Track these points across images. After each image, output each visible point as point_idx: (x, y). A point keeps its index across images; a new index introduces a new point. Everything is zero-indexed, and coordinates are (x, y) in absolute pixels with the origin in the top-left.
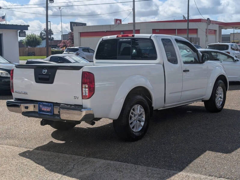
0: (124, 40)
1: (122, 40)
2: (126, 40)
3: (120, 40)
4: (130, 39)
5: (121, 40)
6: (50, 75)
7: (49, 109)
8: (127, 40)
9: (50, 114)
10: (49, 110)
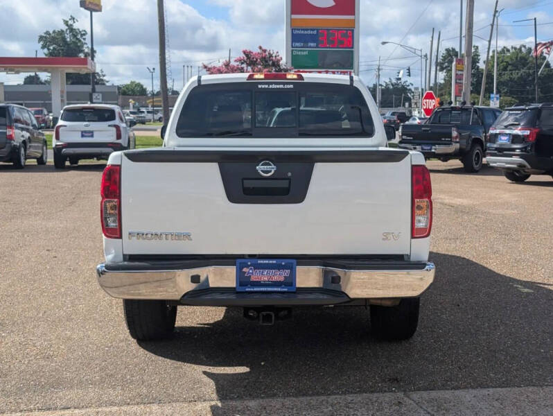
0: (271, 86)
1: (267, 86)
2: (278, 86)
3: (260, 86)
4: (292, 86)
5: (263, 86)
6: (289, 179)
7: (279, 276)
8: (281, 86)
9: (286, 290)
10: (282, 279)
